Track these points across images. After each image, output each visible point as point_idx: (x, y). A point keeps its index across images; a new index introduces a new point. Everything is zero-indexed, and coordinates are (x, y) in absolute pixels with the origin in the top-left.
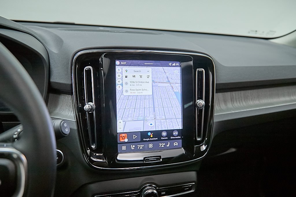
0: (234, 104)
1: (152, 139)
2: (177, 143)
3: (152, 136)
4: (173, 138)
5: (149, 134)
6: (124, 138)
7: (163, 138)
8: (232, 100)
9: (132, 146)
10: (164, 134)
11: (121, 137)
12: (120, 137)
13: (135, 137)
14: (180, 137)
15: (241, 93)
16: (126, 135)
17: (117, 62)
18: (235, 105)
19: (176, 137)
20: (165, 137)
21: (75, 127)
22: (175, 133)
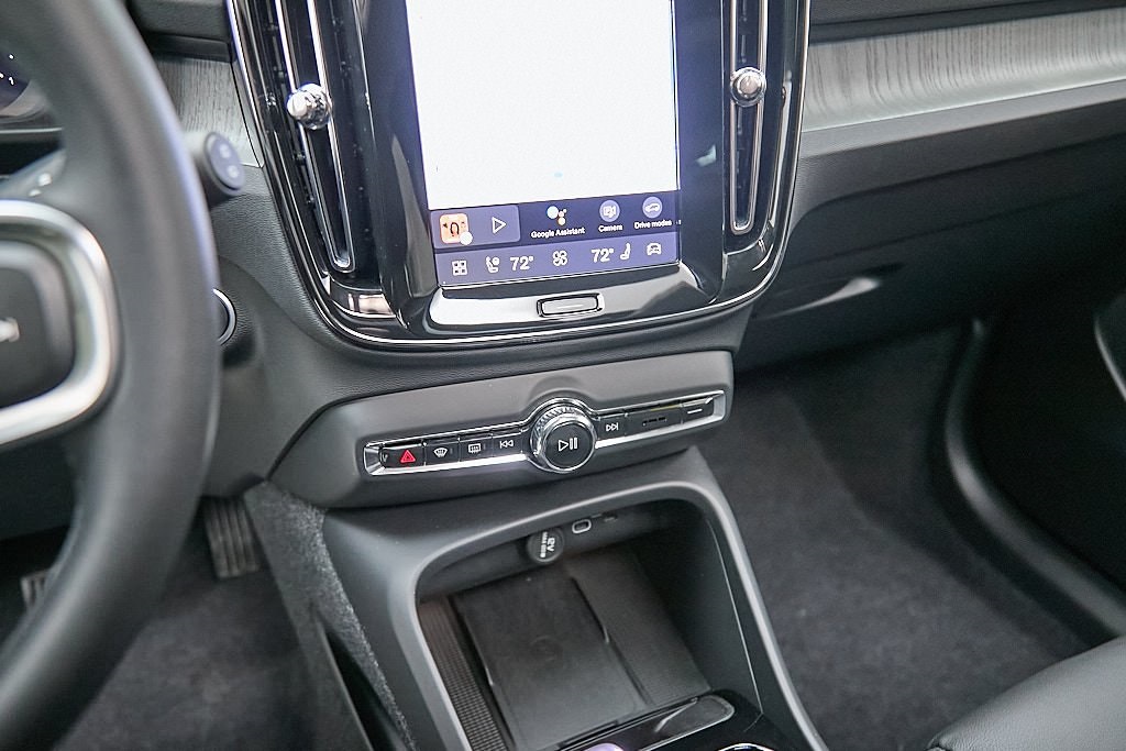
0: (878, 89)
1: (564, 233)
2: (659, 246)
3: (562, 221)
4: (643, 225)
5: (552, 212)
6: (455, 228)
7: (606, 229)
8: (872, 74)
9: (488, 259)
10: (610, 212)
11: (445, 225)
12: (443, 229)
13: (497, 225)
14: (669, 223)
15: (907, 45)
16: (465, 218)
18: (883, 94)
19: (654, 224)
20: (612, 224)
21: (263, 190)
22: (652, 208)
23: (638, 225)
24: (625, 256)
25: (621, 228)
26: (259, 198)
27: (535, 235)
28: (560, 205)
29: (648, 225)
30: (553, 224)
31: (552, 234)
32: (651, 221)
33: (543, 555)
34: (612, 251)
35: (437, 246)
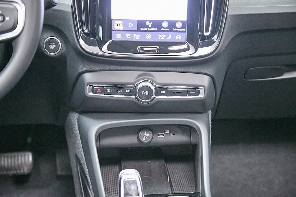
1: (150, 29)
2: (180, 36)
3: (150, 26)
4: (176, 30)
5: (147, 23)
6: (118, 25)
7: (164, 29)
9: (127, 34)
10: (165, 25)
12: (115, 24)
13: (131, 25)
14: (184, 30)
16: (122, 22)
19: (179, 30)
20: (166, 28)
21: (70, 11)
22: (179, 25)
23: (174, 29)
24: (169, 38)
25: (168, 30)
27: (141, 29)
28: (150, 21)
30: (147, 27)
31: (147, 29)
32: (178, 28)
33: (144, 139)
34: (165, 36)
35: (113, 29)
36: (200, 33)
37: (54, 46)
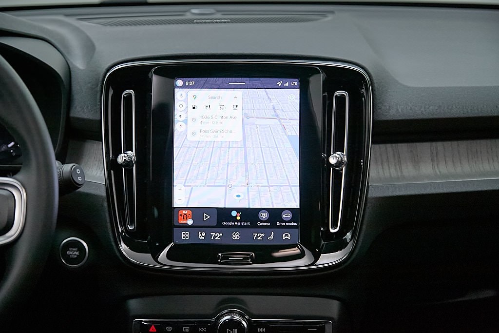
1: (239, 224)
2: (289, 236)
5: (234, 213)
6: (185, 217)
7: (261, 224)
9: (200, 233)
10: (264, 216)
11: (181, 215)
12: (179, 216)
13: (206, 217)
15: (458, 145)
16: (190, 212)
17: (179, 82)
18: (441, 170)
20: (265, 222)
21: (104, 194)
22: (287, 216)
23: (278, 223)
24: (271, 238)
25: (269, 224)
26: (102, 196)
27: (224, 223)
28: (238, 210)
29: (284, 224)
30: (234, 219)
31: (233, 224)
32: (286, 222)
34: (263, 235)
35: (176, 224)
36: (322, 229)
37: (77, 253)
